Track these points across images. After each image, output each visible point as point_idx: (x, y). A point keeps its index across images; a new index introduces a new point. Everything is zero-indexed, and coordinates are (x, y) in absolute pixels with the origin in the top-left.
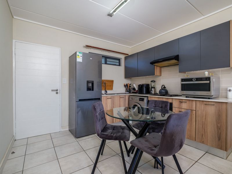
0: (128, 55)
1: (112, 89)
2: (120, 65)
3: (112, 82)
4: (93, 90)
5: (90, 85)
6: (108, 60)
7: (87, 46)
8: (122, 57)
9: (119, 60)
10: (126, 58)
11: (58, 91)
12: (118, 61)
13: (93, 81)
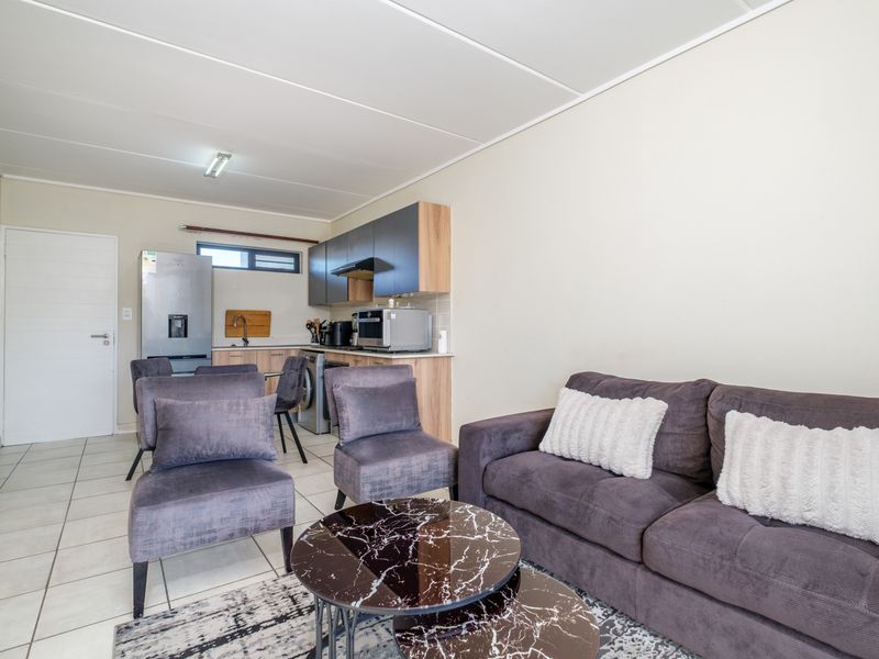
0: (317, 242)
1: (267, 334)
2: (297, 270)
3: (267, 315)
4: (186, 336)
5: (179, 324)
6: (258, 257)
7: (189, 228)
8: (303, 249)
9: (296, 256)
10: (311, 253)
11: (110, 339)
12: (292, 260)
13: (186, 316)
